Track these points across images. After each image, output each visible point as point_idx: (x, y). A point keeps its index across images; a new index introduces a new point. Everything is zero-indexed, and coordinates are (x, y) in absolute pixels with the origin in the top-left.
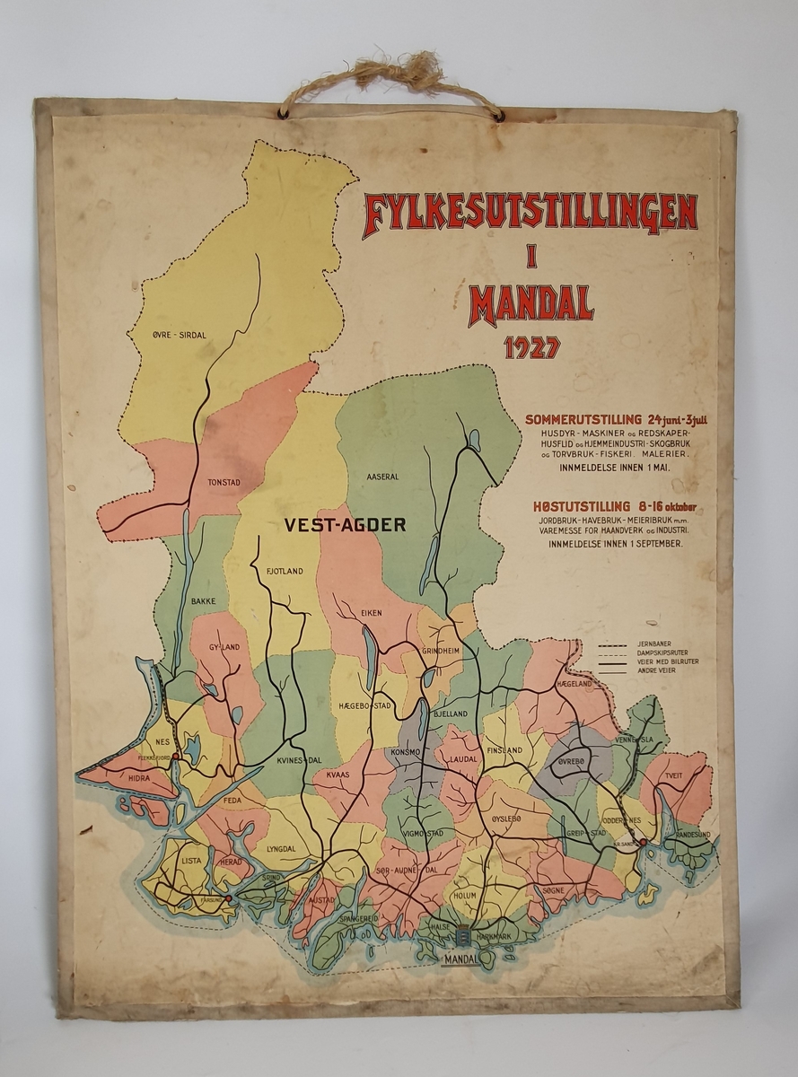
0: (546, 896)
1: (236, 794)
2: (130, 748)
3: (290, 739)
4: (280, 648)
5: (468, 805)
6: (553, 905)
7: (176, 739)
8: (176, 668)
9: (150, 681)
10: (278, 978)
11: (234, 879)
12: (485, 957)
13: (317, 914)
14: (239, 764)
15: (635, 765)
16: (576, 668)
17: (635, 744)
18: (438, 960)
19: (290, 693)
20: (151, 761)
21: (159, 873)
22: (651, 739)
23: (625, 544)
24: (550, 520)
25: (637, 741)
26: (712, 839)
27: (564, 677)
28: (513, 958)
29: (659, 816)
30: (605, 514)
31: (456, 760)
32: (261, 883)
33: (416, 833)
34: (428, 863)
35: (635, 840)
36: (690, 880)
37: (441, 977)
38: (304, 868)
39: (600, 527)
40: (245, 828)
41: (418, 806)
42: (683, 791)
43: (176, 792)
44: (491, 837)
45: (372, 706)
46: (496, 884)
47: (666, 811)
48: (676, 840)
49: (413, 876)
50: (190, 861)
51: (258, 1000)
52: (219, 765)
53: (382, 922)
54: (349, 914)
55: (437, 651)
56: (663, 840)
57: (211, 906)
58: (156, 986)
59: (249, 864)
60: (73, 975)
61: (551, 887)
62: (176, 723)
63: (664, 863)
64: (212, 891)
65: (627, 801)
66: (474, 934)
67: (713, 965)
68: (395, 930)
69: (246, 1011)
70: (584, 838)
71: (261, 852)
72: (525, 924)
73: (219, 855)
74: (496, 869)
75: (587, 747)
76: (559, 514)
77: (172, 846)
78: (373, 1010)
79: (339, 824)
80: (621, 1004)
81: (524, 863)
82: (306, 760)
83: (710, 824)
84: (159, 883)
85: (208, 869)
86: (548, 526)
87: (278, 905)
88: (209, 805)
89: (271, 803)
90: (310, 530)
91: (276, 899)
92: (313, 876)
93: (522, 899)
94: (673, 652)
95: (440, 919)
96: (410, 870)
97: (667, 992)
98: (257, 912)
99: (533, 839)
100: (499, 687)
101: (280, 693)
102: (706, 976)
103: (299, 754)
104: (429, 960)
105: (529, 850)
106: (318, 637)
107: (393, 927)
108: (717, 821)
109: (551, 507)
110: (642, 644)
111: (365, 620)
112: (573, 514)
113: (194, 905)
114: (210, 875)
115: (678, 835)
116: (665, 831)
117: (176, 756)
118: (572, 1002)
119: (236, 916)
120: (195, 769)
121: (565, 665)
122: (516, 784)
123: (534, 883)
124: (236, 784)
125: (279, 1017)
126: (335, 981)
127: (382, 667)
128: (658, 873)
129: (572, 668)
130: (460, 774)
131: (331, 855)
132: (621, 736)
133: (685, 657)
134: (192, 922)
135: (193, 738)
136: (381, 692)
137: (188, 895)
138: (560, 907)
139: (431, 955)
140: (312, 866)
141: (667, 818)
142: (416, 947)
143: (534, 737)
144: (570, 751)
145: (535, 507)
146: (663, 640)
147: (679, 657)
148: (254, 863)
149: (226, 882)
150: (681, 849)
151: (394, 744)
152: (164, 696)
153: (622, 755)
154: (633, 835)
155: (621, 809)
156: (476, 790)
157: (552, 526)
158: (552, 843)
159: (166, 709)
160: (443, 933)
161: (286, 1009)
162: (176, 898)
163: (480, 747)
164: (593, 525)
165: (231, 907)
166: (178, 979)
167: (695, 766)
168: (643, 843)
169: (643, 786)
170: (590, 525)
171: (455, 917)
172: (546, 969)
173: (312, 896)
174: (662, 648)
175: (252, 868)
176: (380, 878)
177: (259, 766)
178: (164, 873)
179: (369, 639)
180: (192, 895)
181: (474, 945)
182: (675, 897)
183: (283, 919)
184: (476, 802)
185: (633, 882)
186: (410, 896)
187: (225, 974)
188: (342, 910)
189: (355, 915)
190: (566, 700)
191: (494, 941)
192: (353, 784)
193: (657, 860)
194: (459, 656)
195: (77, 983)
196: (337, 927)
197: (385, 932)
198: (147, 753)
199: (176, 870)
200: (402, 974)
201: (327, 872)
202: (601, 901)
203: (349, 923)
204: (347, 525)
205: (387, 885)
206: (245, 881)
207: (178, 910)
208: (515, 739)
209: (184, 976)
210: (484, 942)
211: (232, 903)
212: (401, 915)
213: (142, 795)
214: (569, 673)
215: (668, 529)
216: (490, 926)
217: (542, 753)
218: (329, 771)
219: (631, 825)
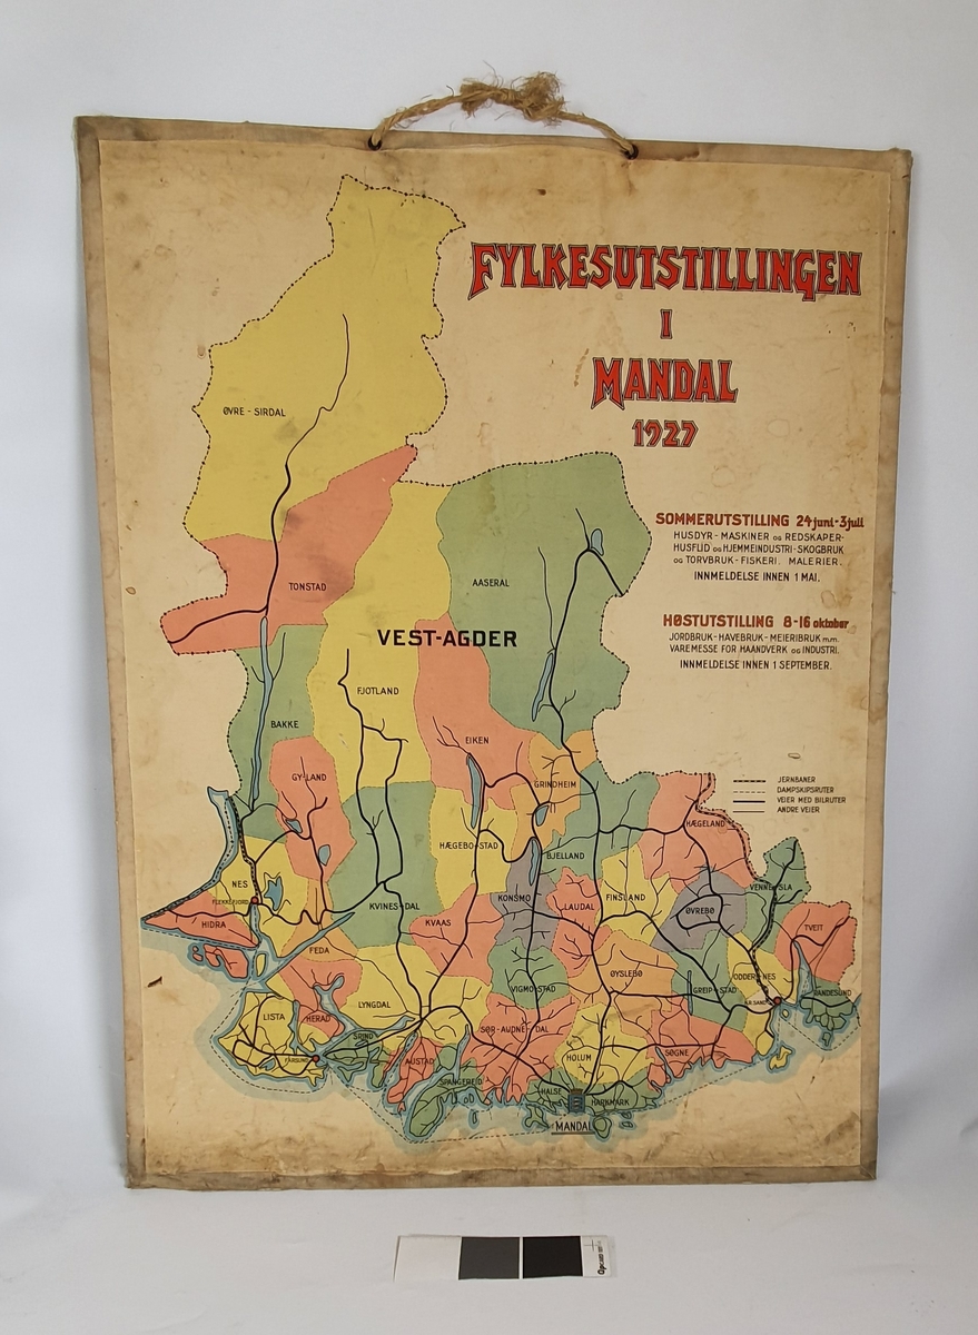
0: (669, 1059)
1: (323, 943)
2: (203, 891)
3: (384, 882)
4: (373, 778)
5: (584, 958)
6: (676, 1068)
7: (255, 881)
8: (254, 800)
9: (224, 815)
10: (371, 1144)
11: (321, 1037)
12: (600, 1124)
13: (415, 1076)
14: (326, 909)
15: (771, 915)
16: (709, 805)
17: (772, 892)
18: (548, 1127)
19: (384, 830)
20: (227, 906)
21: (238, 1029)
22: (790, 887)
23: (766, 665)
24: (682, 636)
25: (774, 889)
26: (852, 998)
27: (694, 816)
28: (630, 1125)
29: (796, 972)
30: (745, 631)
31: (571, 907)
32: (353, 1042)
33: (526, 988)
34: (539, 1021)
35: (768, 998)
36: (826, 1042)
37: (551, 1145)
38: (399, 1026)
39: (738, 644)
40: (334, 982)
41: (527, 959)
42: (823, 945)
43: (256, 941)
44: (609, 994)
45: (477, 846)
46: (613, 1046)
47: (803, 966)
48: (813, 999)
49: (521, 1036)
50: (272, 1017)
51: (350, 1169)
52: (304, 911)
53: (486, 1085)
54: (450, 1077)
55: (551, 785)
56: (799, 998)
57: (296, 1067)
58: (236, 1153)
59: (338, 1020)
60: (144, 1140)
61: (674, 1049)
62: (255, 863)
63: (800, 1024)
64: (297, 1050)
65: (760, 954)
66: (589, 1099)
67: (848, 1134)
68: (500, 1094)
69: (336, 1180)
70: (711, 995)
71: (351, 1008)
72: (644, 1089)
73: (304, 1012)
74: (614, 1030)
75: (719, 895)
76: (691, 629)
77: (252, 1000)
78: (477, 1180)
79: (439, 977)
80: (747, 1174)
81: (645, 1022)
82: (402, 906)
83: (851, 982)
84: (238, 1040)
85: (292, 1026)
86: (680, 643)
87: (371, 1066)
88: (293, 955)
89: (362, 954)
90: (407, 644)
91: (369, 1060)
92: (410, 1035)
93: (642, 1061)
94: (817, 789)
95: (551, 1083)
96: (518, 1029)
97: (797, 1161)
98: (348, 1074)
99: (656, 996)
100: (620, 825)
101: (373, 831)
102: (840, 1144)
103: (393, 899)
104: (538, 1127)
105: (651, 1008)
106: (416, 767)
107: (499, 1092)
108: (859, 978)
109: (683, 621)
110: (782, 779)
111: (470, 748)
112: (709, 629)
113: (277, 1065)
114: (295, 1033)
115: (817, 993)
116: (802, 988)
117: (255, 900)
118: (694, 1173)
119: (324, 1078)
120: (277, 915)
121: (695, 802)
122: (637, 936)
123: (656, 1044)
124: (323, 933)
125: (373, 1187)
126: (434, 1149)
127: (489, 803)
128: (792, 1034)
129: (703, 805)
130: (575, 923)
131: (430, 1012)
132: (757, 882)
133: (830, 795)
134: (276, 1084)
135: (274, 881)
136: (487, 830)
137: (271, 1055)
138: (684, 1070)
139: (540, 1121)
140: (409, 1024)
141: (804, 974)
142: (524, 1113)
143: (658, 882)
144: (699, 898)
145: (665, 620)
146: (807, 776)
147: (823, 795)
148: (344, 1020)
149: (312, 1041)
150: (819, 1009)
151: (503, 889)
152: (240, 832)
153: (757, 904)
154: (766, 993)
155: (754, 964)
156: (593, 941)
157: (685, 643)
158: (677, 1000)
159: (243, 847)
160: (554, 1098)
161: (381, 1179)
162: (256, 1058)
163: (598, 893)
164: (731, 643)
165: (319, 1068)
166: (260, 1145)
167: (838, 917)
168: (777, 1002)
169: (779, 938)
170: (727, 643)
171: (567, 1081)
172: (667, 1137)
173: (408, 1056)
174: (804, 785)
175: (342, 1026)
176: (485, 1037)
177: (350, 912)
178: (244, 1030)
179: (474, 769)
180: (275, 1055)
181: (588, 1111)
182: (810, 1060)
183: (376, 1082)
184: (593, 955)
185: (765, 1044)
186: (518, 1058)
187: (312, 1140)
188: (442, 1072)
189: (456, 1078)
190: (696, 842)
191: (612, 1107)
192: (454, 933)
193: (792, 1020)
194: (576, 790)
195: (148, 1151)
196: (437, 1091)
197: (490, 1096)
198: (222, 896)
199: (257, 1027)
200: (508, 1141)
201: (425, 1031)
202: (728, 1064)
203: (450, 1086)
204: (450, 639)
205: (492, 1045)
206: (335, 1039)
207: (259, 1071)
208: (638, 885)
209: (267, 1142)
210: (599, 1108)
211: (320, 1063)
212: (508, 1078)
213: (218, 944)
214: (700, 812)
215: (816, 649)
216: (606, 1091)
217: (668, 901)
218: (428, 918)
219: (764, 982)
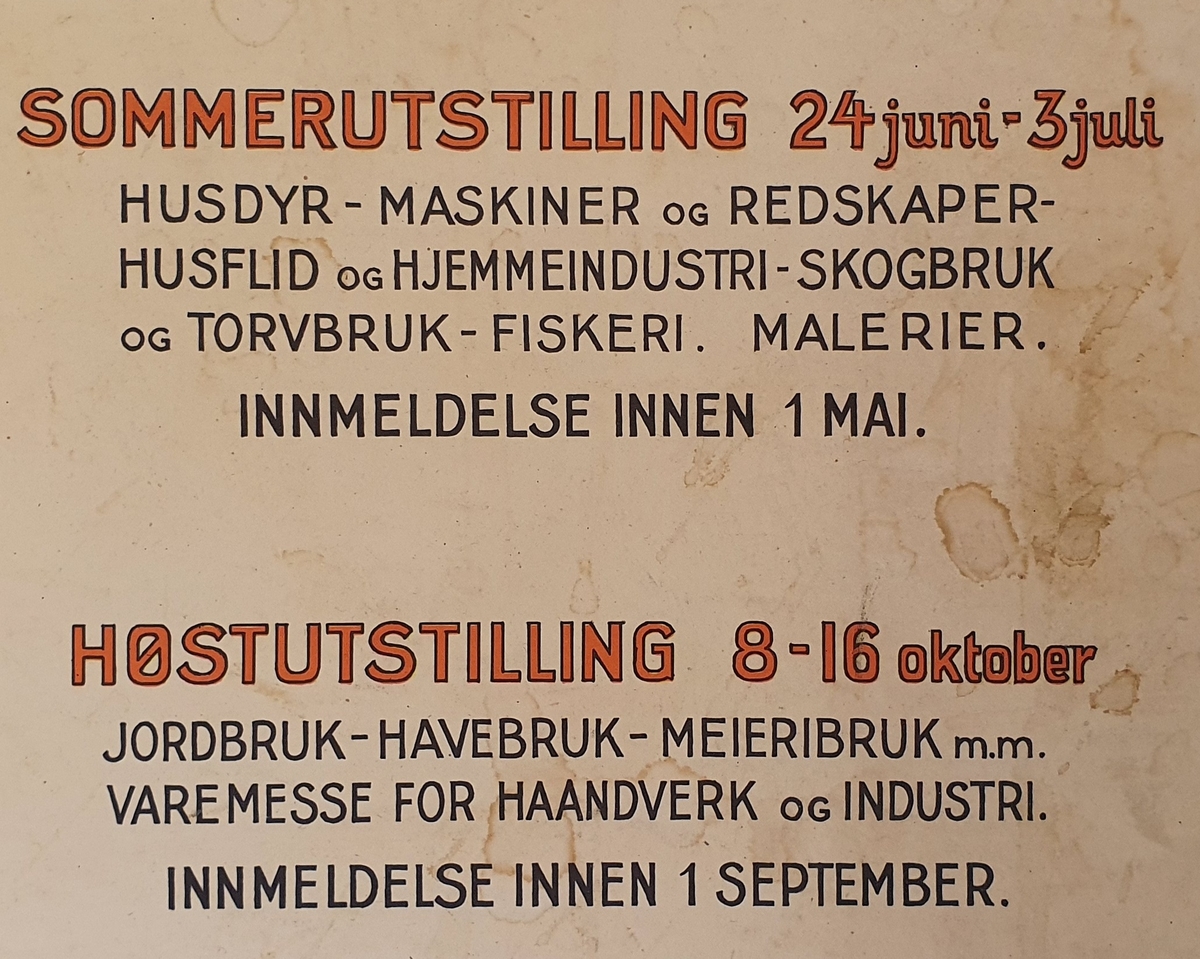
23: (641, 883)
24: (172, 739)
30: (520, 701)
39: (485, 776)
76: (227, 701)
86: (160, 773)
109: (179, 656)
112: (323, 700)
145: (81, 653)
157: (185, 774)
164: (444, 768)
170: (425, 767)
215: (915, 793)
